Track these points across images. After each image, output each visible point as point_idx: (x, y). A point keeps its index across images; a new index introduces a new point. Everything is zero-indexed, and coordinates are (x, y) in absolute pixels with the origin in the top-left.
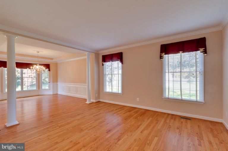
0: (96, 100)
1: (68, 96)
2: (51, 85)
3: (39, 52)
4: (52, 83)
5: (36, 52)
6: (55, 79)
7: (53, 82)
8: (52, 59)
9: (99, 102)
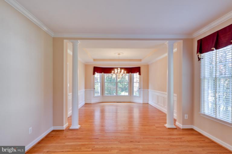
0: (183, 124)
1: (156, 108)
2: (142, 92)
3: (120, 54)
4: (142, 90)
5: (117, 54)
6: (145, 85)
7: (144, 88)
8: (140, 60)
9: (192, 130)
